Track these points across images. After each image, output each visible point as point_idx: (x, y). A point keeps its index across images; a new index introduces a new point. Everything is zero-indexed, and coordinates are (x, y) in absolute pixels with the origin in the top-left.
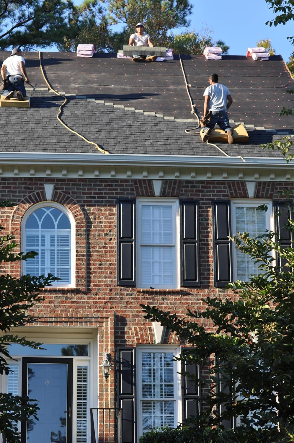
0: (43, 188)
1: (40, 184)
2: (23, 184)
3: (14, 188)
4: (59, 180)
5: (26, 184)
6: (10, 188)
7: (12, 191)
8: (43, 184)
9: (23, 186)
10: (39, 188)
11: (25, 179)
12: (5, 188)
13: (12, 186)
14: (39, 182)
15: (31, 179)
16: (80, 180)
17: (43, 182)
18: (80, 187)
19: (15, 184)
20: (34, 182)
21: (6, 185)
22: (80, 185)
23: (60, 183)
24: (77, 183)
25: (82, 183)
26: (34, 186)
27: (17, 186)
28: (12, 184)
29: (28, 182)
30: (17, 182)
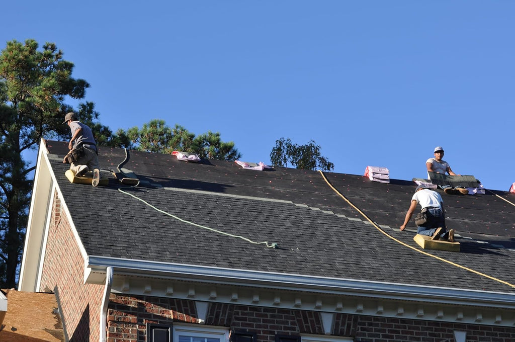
0: (452, 336)
1: (449, 331)
2: (427, 329)
3: (417, 334)
4: (470, 326)
5: (431, 329)
6: (412, 333)
7: (414, 337)
8: (452, 331)
9: (428, 332)
10: (448, 336)
11: (430, 323)
12: (406, 334)
13: (415, 331)
14: (447, 328)
15: (436, 323)
16: (497, 328)
17: (451, 329)
18: (496, 337)
19: (418, 328)
20: (440, 327)
21: (407, 329)
22: (496, 335)
23: (472, 330)
24: (492, 331)
25: (498, 333)
26: (441, 333)
27: (420, 331)
28: (414, 328)
29: (434, 327)
30: (420, 326)
